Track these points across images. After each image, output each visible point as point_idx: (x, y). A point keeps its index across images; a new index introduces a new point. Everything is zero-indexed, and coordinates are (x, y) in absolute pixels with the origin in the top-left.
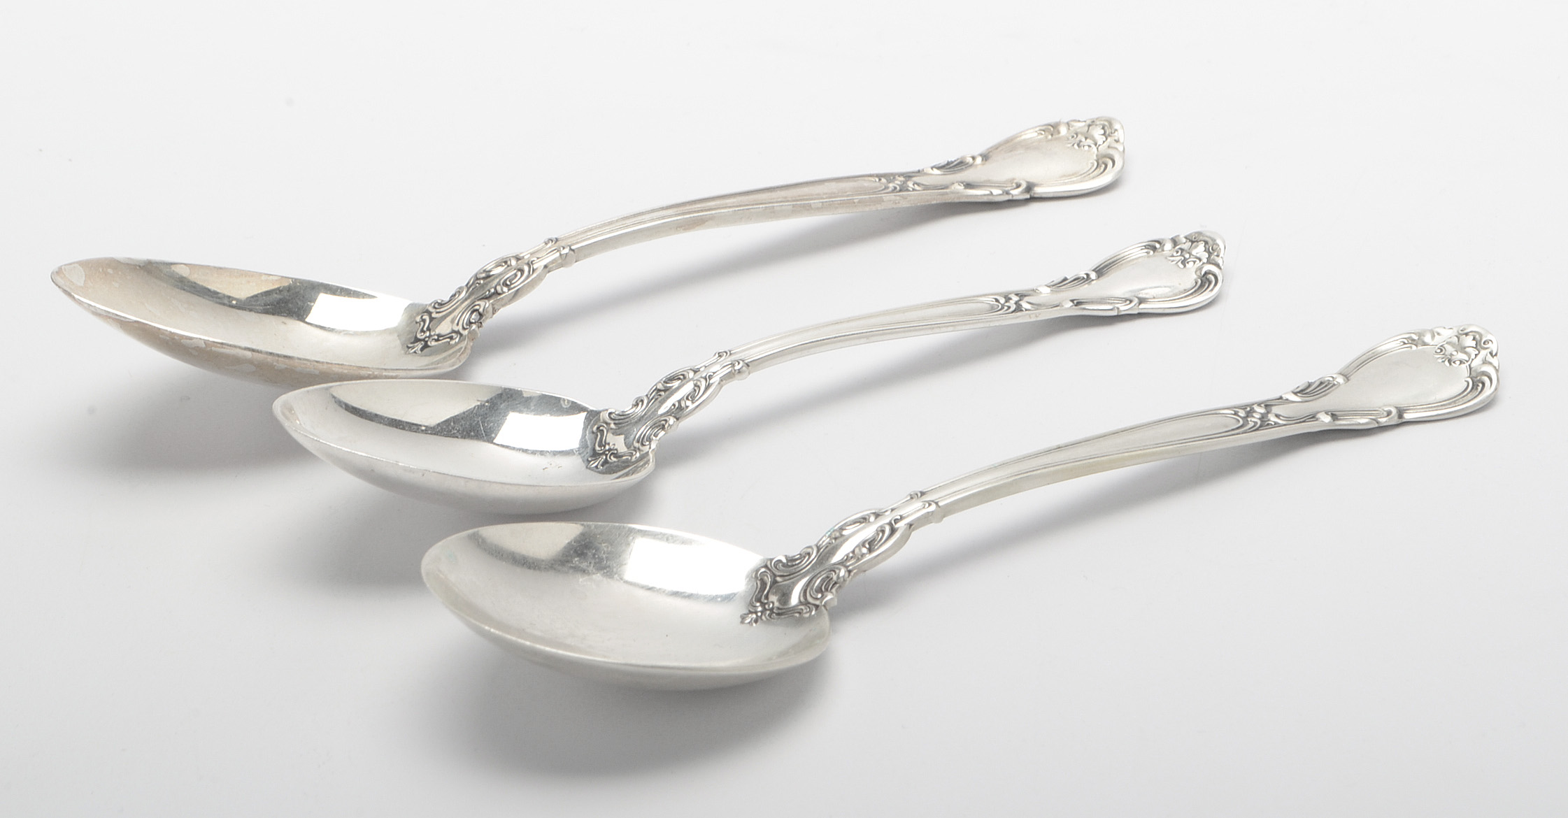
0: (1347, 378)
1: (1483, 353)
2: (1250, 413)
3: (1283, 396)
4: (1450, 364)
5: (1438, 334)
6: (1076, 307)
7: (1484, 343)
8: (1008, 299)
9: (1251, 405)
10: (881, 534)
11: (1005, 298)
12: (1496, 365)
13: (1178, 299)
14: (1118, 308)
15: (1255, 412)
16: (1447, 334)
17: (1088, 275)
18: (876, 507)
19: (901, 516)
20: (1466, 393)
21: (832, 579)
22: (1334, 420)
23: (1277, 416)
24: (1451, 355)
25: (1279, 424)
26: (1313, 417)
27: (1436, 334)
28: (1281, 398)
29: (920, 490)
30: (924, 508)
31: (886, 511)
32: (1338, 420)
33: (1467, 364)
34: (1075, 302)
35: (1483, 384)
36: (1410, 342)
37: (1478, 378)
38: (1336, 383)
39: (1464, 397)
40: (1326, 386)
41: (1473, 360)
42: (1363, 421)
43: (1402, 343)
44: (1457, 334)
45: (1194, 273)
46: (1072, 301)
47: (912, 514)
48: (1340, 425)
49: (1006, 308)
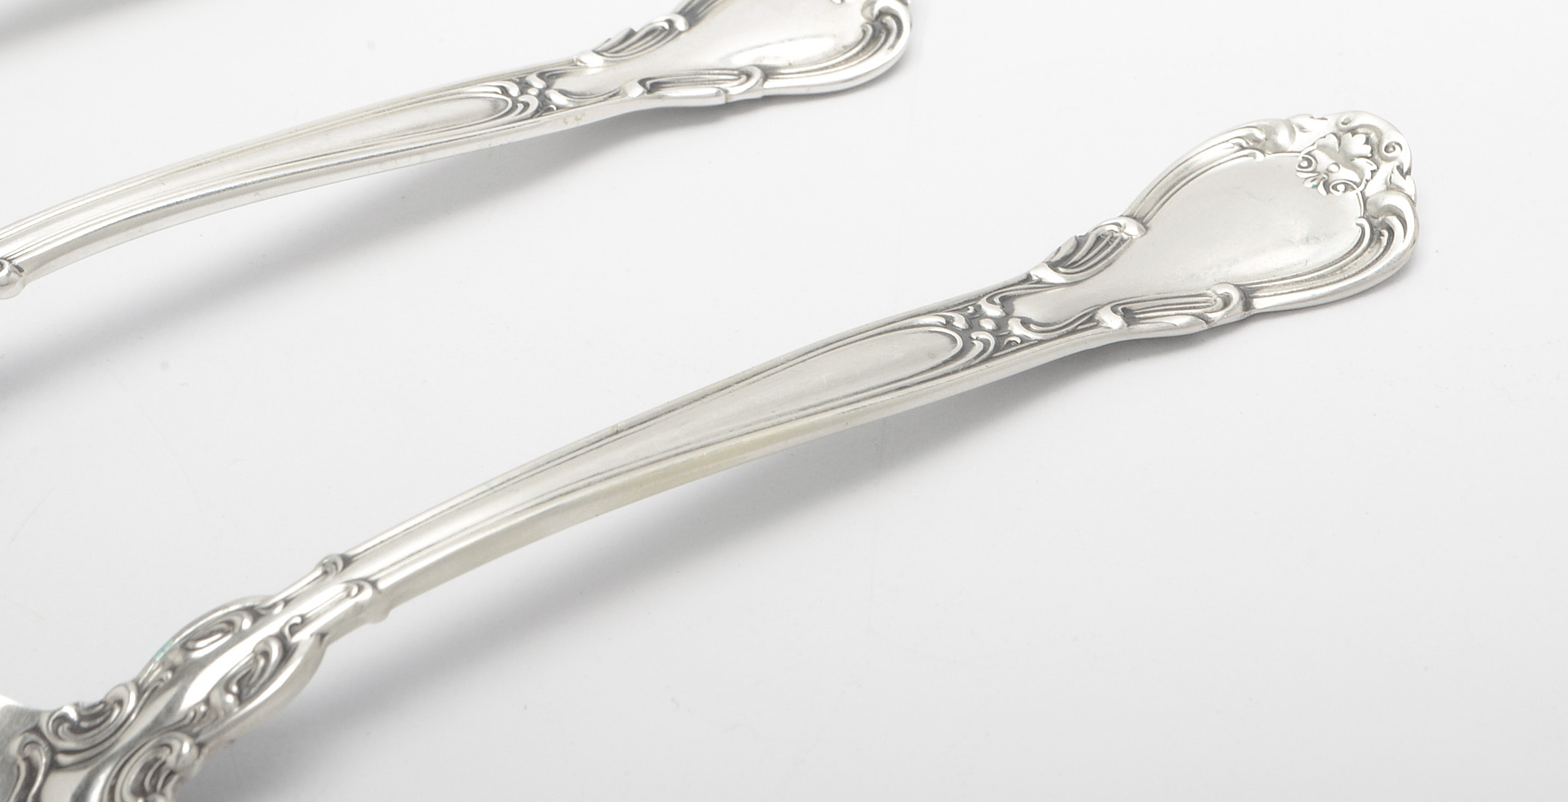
0: (1142, 221)
1: (1386, 169)
2: (974, 321)
3: (1032, 273)
4: (1328, 192)
5: (1302, 129)
6: (650, 95)
7: (1387, 148)
8: (524, 86)
9: (974, 300)
10: (262, 662)
11: (518, 84)
12: (1411, 192)
13: (833, 66)
14: (726, 92)
15: (984, 316)
16: (1318, 130)
17: (670, 22)
18: (253, 593)
19: (303, 617)
20: (1360, 250)
21: (164, 763)
22: (1128, 326)
23: (1025, 323)
24: (1328, 172)
25: (1028, 340)
26: (1089, 319)
27: (1297, 129)
28: (1028, 278)
29: (342, 552)
30: (348, 595)
31: (274, 605)
32: (1137, 321)
33: (1358, 190)
34: (648, 83)
35: (1391, 231)
36: (1251, 144)
37: (1380, 219)
38: (1125, 237)
39: (1357, 258)
40: (1107, 245)
41: (1367, 181)
42: (1180, 321)
43: (1237, 148)
44: (1335, 130)
45: (859, 13)
46: (642, 82)
47: (325, 612)
48: (1141, 332)
49: (521, 107)
